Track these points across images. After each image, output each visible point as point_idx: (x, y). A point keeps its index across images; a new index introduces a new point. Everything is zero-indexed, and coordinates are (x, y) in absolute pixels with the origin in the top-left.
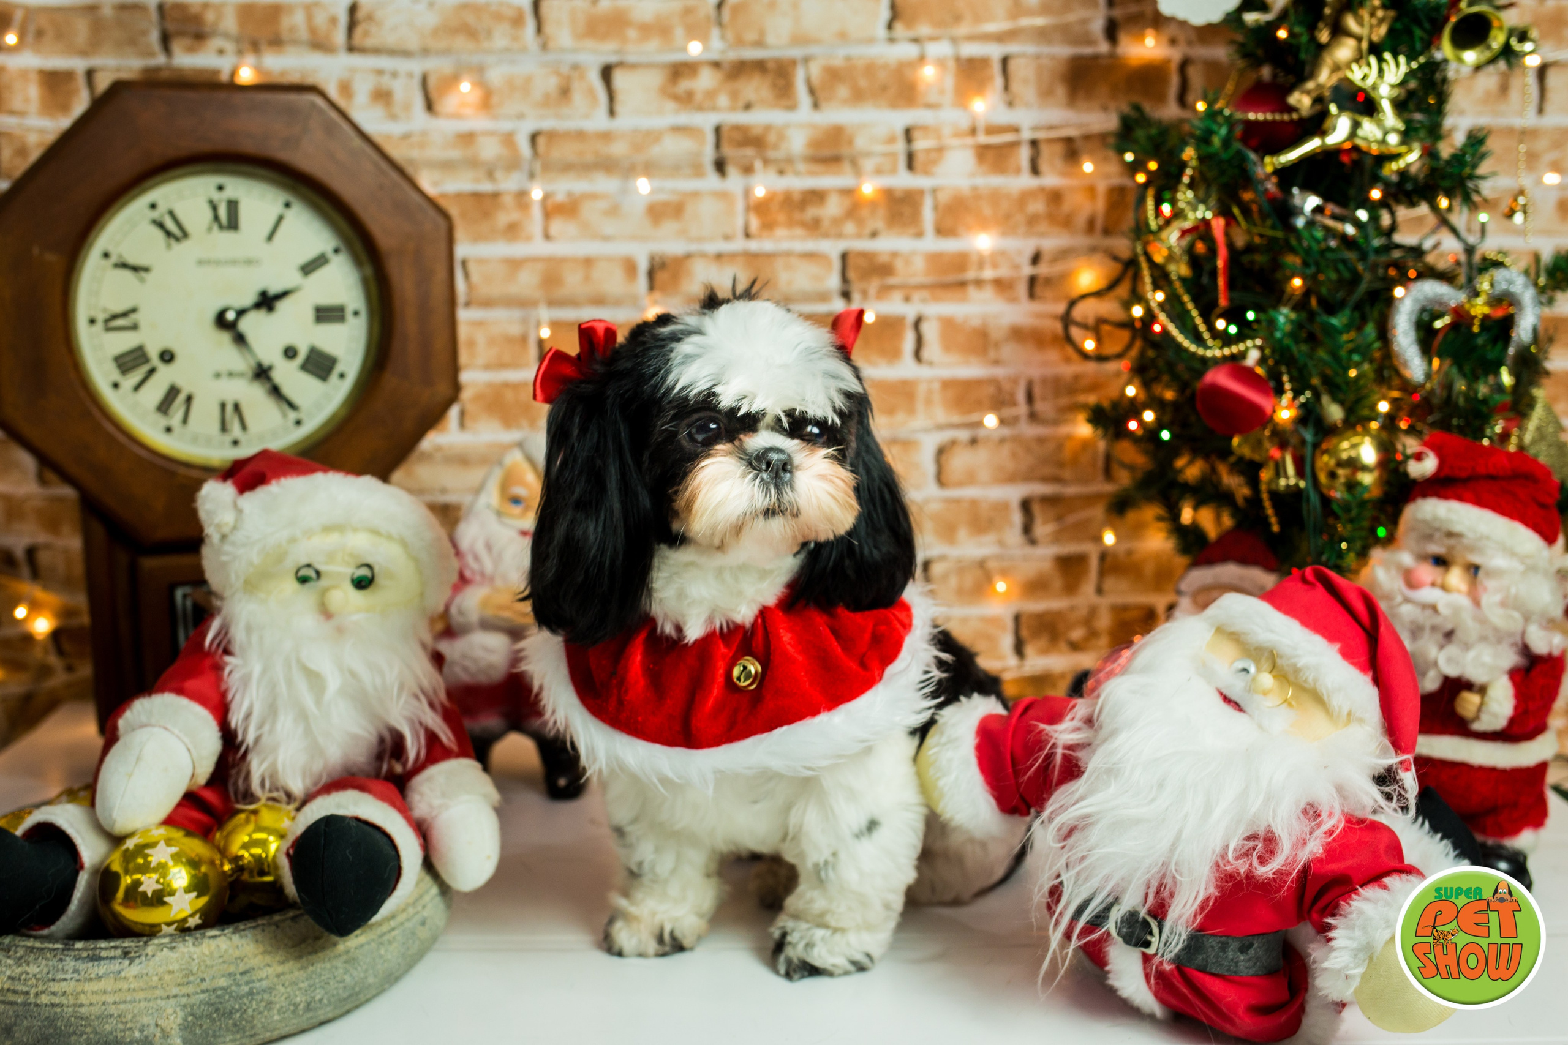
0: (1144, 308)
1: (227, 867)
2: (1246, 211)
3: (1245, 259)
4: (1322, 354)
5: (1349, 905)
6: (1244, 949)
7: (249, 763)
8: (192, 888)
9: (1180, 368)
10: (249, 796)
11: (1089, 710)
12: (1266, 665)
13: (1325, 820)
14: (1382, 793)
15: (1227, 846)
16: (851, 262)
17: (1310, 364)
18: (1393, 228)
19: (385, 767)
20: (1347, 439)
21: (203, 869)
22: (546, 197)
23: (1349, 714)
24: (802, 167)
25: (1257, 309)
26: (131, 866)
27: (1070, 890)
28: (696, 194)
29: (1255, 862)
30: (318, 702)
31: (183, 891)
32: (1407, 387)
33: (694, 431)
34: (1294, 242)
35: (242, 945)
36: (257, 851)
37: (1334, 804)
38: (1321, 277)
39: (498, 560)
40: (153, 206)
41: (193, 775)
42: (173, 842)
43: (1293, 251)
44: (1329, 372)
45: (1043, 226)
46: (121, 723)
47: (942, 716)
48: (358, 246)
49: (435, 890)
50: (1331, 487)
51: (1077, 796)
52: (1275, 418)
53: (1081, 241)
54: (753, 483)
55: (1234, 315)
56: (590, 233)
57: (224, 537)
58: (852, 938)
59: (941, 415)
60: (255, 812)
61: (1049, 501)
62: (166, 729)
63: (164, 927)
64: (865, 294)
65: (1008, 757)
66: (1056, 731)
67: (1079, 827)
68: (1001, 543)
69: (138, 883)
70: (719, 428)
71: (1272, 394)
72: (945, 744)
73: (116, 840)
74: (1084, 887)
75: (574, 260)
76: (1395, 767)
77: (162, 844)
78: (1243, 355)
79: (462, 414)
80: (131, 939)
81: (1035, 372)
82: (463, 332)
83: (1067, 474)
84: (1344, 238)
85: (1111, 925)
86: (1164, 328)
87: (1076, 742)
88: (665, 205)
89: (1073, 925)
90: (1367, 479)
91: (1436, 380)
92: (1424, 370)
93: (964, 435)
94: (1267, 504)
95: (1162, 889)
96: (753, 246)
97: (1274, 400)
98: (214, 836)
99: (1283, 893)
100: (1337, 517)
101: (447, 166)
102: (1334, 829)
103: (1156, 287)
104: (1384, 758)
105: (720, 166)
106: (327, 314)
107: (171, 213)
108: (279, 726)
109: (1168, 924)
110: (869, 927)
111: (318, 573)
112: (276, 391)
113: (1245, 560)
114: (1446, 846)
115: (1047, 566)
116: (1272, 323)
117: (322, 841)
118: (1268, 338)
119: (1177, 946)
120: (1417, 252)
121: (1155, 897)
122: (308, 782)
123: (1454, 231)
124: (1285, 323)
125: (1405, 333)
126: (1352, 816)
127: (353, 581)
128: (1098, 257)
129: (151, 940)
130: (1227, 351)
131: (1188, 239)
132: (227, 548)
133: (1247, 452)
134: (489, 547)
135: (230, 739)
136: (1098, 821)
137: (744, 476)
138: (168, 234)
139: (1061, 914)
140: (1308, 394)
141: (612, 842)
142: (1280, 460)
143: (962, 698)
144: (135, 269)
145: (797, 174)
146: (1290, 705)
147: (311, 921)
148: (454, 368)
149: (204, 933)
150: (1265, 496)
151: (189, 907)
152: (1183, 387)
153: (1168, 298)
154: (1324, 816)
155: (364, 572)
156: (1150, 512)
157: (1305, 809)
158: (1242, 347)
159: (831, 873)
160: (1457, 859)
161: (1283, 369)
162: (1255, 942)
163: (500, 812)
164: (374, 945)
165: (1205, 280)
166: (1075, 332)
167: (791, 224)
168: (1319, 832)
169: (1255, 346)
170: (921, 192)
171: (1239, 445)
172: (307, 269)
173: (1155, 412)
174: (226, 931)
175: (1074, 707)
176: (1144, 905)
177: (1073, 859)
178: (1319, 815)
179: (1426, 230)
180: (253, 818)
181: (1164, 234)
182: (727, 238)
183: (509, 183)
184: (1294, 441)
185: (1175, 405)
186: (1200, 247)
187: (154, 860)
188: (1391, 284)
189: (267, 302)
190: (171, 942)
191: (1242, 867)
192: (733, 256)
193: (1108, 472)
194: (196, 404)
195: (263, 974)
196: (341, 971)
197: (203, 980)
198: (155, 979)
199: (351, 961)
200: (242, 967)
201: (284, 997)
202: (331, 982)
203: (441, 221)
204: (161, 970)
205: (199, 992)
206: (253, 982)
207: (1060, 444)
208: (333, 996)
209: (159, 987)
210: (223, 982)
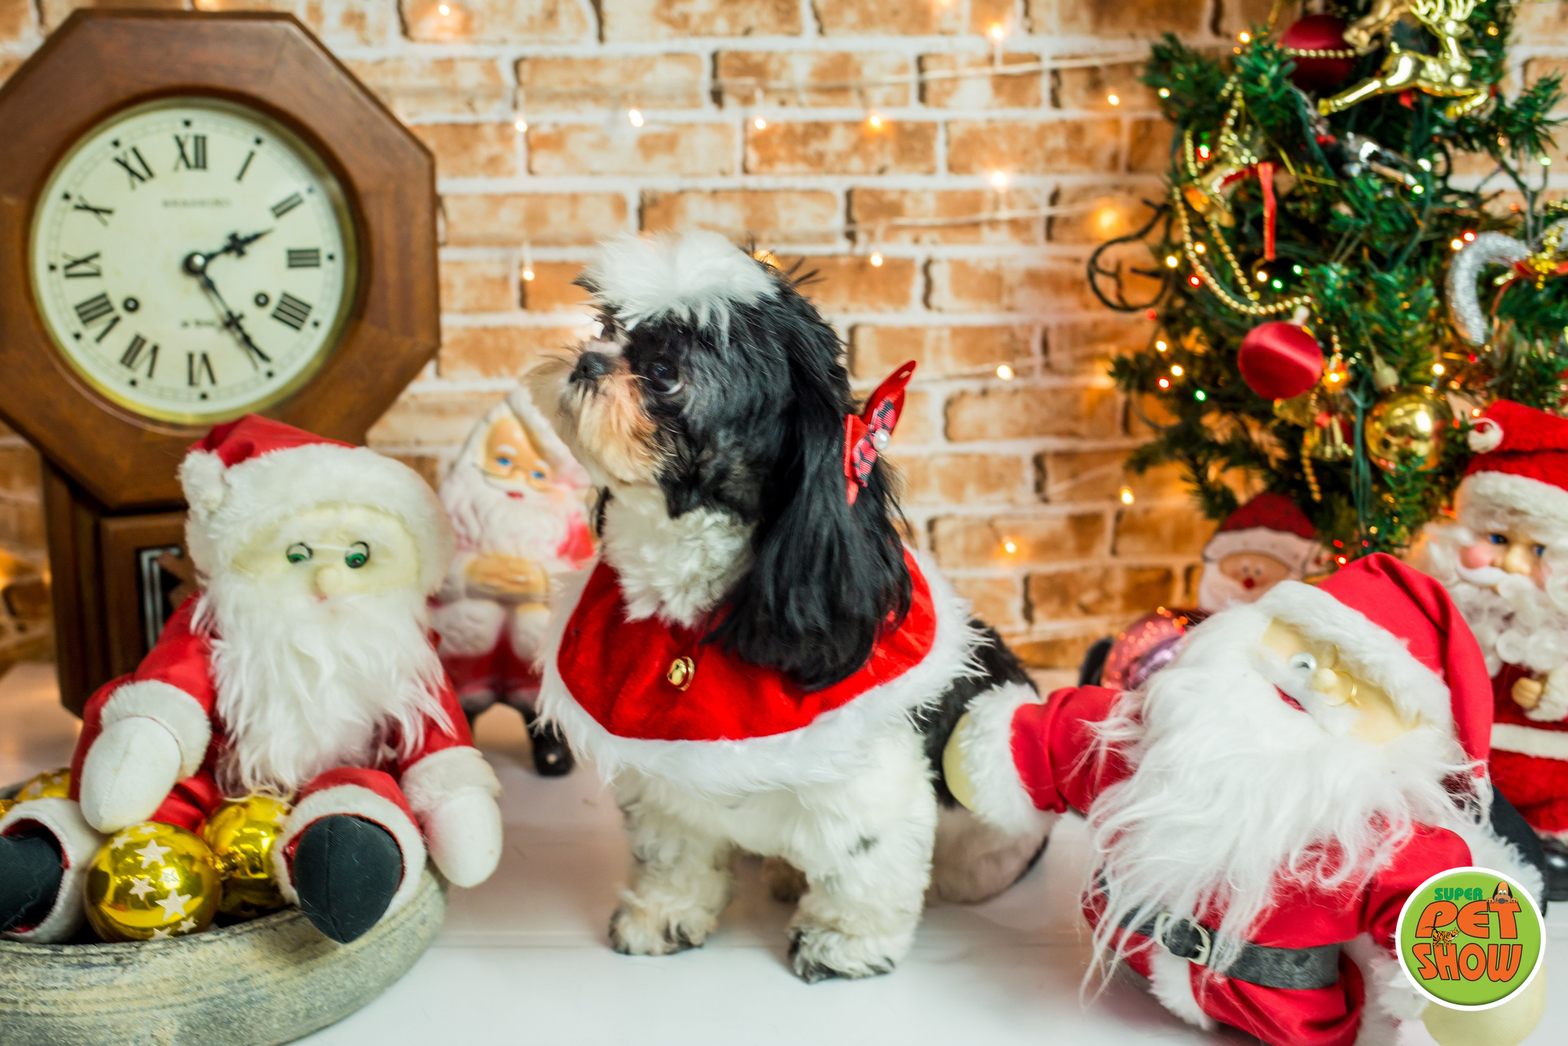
0: (1180, 259)
1: (220, 866)
2: (1296, 157)
3: (1293, 207)
4: (1371, 309)
7: (238, 754)
8: (185, 890)
9: (1218, 323)
10: (237, 787)
12: (1328, 660)
16: (856, 200)
17: (1361, 323)
18: (1448, 172)
20: (1401, 406)
21: (196, 867)
22: (531, 127)
23: (1419, 715)
24: (804, 97)
25: (1306, 263)
26: (120, 866)
28: (690, 126)
29: (1319, 874)
32: (1460, 344)
34: (1347, 191)
35: (239, 951)
36: (249, 847)
40: (116, 144)
42: (163, 841)
43: (1344, 200)
44: (1381, 331)
45: (1063, 163)
46: (105, 712)
49: (434, 886)
50: (1383, 457)
51: (1128, 798)
52: (1323, 381)
53: (1104, 178)
55: (1280, 268)
56: (576, 167)
57: (211, 514)
59: (950, 365)
60: (245, 805)
61: (1063, 456)
63: (156, 931)
64: (871, 234)
65: (1046, 752)
66: (1100, 728)
68: (1011, 501)
69: (129, 885)
71: (1321, 355)
72: (977, 737)
73: (104, 838)
75: (560, 196)
77: (153, 843)
78: (1289, 313)
80: (122, 944)
81: (1052, 320)
82: (444, 272)
83: (1083, 428)
84: (1401, 189)
86: (1202, 280)
87: (1123, 739)
88: (658, 137)
90: (1422, 449)
91: (1496, 342)
92: (1483, 330)
93: (974, 386)
94: (1308, 470)
96: (752, 182)
97: (1324, 362)
100: (1388, 488)
101: (423, 95)
103: (1196, 238)
105: (717, 96)
106: (301, 258)
107: (135, 151)
109: (1221, 936)
111: (310, 551)
112: (247, 341)
113: (1277, 526)
115: (1060, 525)
116: (1322, 279)
117: (327, 846)
118: (1319, 295)
120: (1474, 198)
121: (1208, 908)
123: (1515, 177)
124: (1337, 279)
125: (1465, 291)
127: (347, 559)
128: (1121, 196)
129: (143, 945)
130: (1271, 309)
131: (1232, 186)
132: (215, 525)
133: (1290, 416)
138: (132, 172)
140: (1358, 356)
142: (1327, 426)
144: (97, 211)
145: (800, 105)
148: (436, 312)
150: (1306, 461)
152: (1218, 343)
153: (1208, 250)
154: (1393, 827)
155: (361, 550)
156: (1175, 470)
158: (1288, 304)
161: (1334, 329)
165: (1246, 229)
166: (1099, 278)
167: (792, 158)
168: (1388, 844)
169: (1303, 304)
170: (934, 126)
171: (1281, 408)
172: (281, 210)
173: (1184, 367)
174: (222, 935)
175: (1118, 700)
179: (1484, 175)
180: (243, 810)
181: (1205, 181)
182: (723, 173)
183: (490, 114)
184: (1344, 407)
185: (1206, 361)
186: (1246, 195)
188: (1448, 235)
189: (237, 245)
190: (164, 948)
191: (1304, 879)
192: (729, 193)
193: (1127, 427)
194: (161, 354)
195: (261, 981)
196: (341, 976)
197: (199, 988)
198: (150, 987)
199: (352, 965)
200: (240, 974)
201: (284, 1004)
202: (332, 989)
203: (424, 160)
204: (155, 978)
205: (196, 1000)
206: (252, 989)
207: (1076, 396)
208: (334, 1002)
209: (154, 995)
210: (220, 990)
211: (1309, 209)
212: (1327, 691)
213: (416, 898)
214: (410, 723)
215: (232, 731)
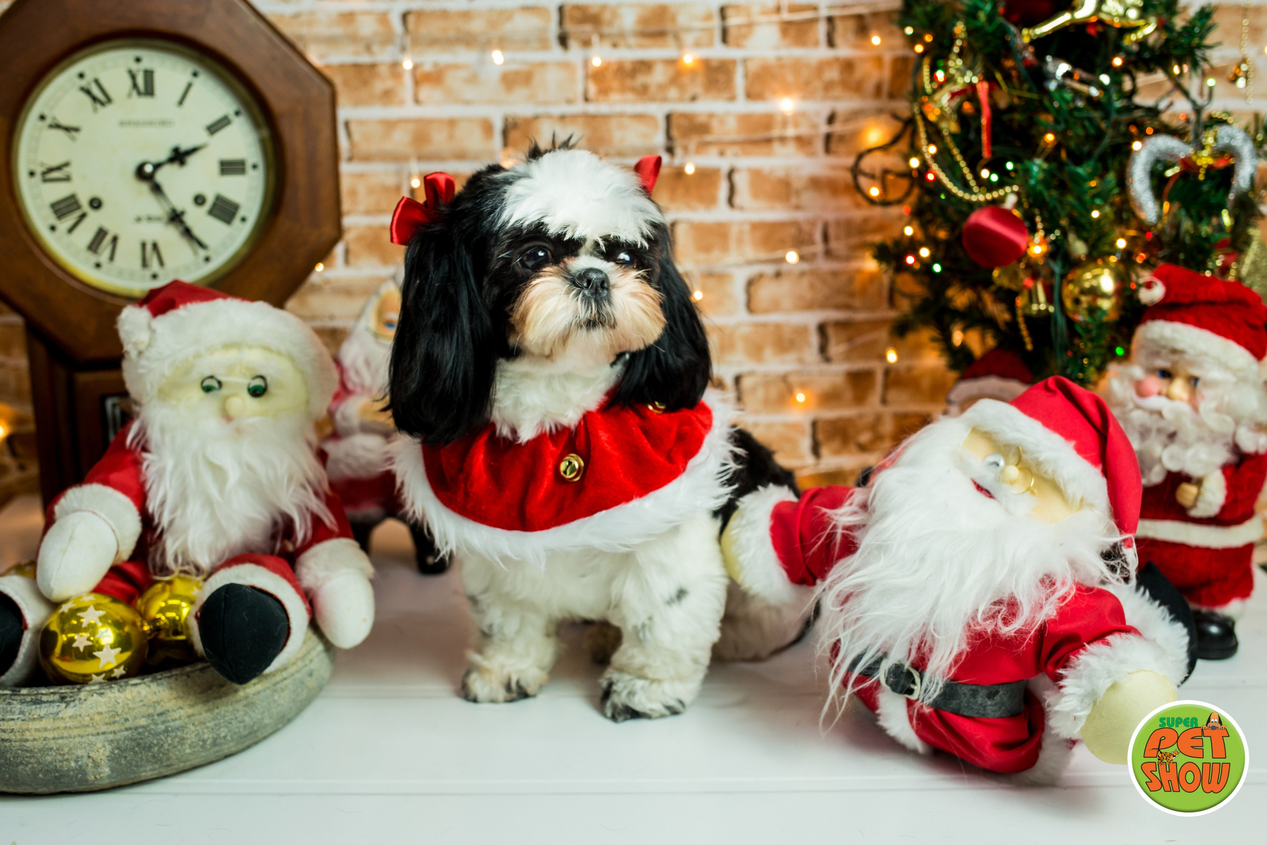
0: (920, 160)
1: (146, 628)
2: (1007, 77)
3: (1006, 117)
4: (1070, 199)
6: (991, 696)
7: (165, 542)
8: (117, 645)
9: (951, 211)
10: (165, 570)
11: (865, 497)
12: (1013, 459)
13: (1059, 588)
14: (1108, 566)
15: (977, 610)
16: (674, 122)
17: (1059, 207)
18: (1134, 91)
19: (278, 545)
20: (1090, 271)
21: (127, 629)
22: (416, 67)
23: (1082, 500)
24: (632, 41)
25: (1016, 161)
26: (66, 626)
27: (846, 646)
28: (542, 65)
30: (221, 491)
31: (109, 647)
32: (1143, 227)
33: (525, 258)
34: (1046, 103)
35: (159, 692)
36: (172, 614)
37: (1067, 575)
38: (1070, 133)
40: (81, 76)
41: (118, 552)
42: (101, 607)
43: (1046, 110)
44: (1075, 214)
45: (837, 91)
47: (743, 503)
48: (256, 110)
49: (320, 647)
50: (1076, 312)
51: (852, 568)
52: (1029, 252)
53: (870, 104)
54: (576, 298)
55: (996, 166)
56: (453, 97)
57: (140, 353)
58: (667, 687)
59: (750, 252)
60: (170, 583)
61: (841, 325)
62: (94, 513)
63: (94, 676)
64: (686, 149)
66: (836, 515)
67: (854, 594)
68: (801, 361)
69: (72, 641)
70: (546, 255)
71: (1027, 231)
72: (744, 526)
74: (858, 644)
75: (440, 121)
76: (1119, 544)
77: (92, 609)
78: (1002, 200)
79: (347, 252)
80: (67, 687)
81: (830, 216)
82: (346, 184)
83: (857, 302)
84: (1089, 99)
85: (881, 675)
86: (936, 177)
88: (517, 73)
89: (849, 675)
90: (1106, 304)
91: (1166, 220)
92: (1156, 212)
93: (769, 269)
94: (1023, 326)
95: (923, 645)
96: (592, 108)
97: (1028, 238)
98: (136, 602)
99: (1023, 649)
100: (1079, 336)
101: (331, 41)
102: (1066, 595)
103: (930, 141)
104: (1109, 537)
105: (563, 40)
106: (230, 167)
107: (97, 82)
108: (189, 511)
109: (927, 674)
110: (680, 678)
111: (220, 383)
112: (187, 233)
113: (1004, 375)
114: (1163, 611)
115: (840, 380)
116: (1027, 172)
117: (223, 606)
118: (1024, 185)
119: (935, 692)
120: (1154, 112)
121: (917, 652)
122: (214, 558)
123: (1186, 94)
124: (1039, 172)
125: (1141, 181)
126: (1082, 585)
128: (885, 118)
129: (83, 687)
130: (989, 196)
131: (957, 100)
132: (143, 362)
133: (1005, 282)
134: (368, 363)
135: (148, 521)
136: (869, 589)
137: (568, 293)
138: (95, 99)
139: (839, 666)
140: (1058, 233)
141: (467, 608)
142: (1033, 289)
143: (760, 488)
144: (67, 129)
145: (629, 46)
146: (1032, 492)
147: (216, 672)
148: (338, 214)
149: (127, 682)
150: (1020, 320)
151: (114, 660)
152: (954, 227)
153: (940, 151)
154: (1058, 584)
155: (259, 382)
156: (926, 334)
158: (1001, 192)
159: (648, 634)
160: (1172, 623)
161: (1037, 211)
162: (1000, 690)
163: (374, 583)
164: (269, 692)
165: (972, 136)
166: (863, 181)
167: (623, 89)
168: (1054, 598)
169: (1013, 192)
170: (733, 62)
171: (999, 276)
172: (213, 129)
173: (930, 249)
174: (146, 680)
175: (852, 494)
176: (908, 659)
177: (849, 620)
178: (1054, 584)
179: (1162, 93)
180: (168, 587)
181: (937, 97)
182: (569, 102)
183: (384, 56)
184: (1045, 272)
185: (948, 244)
186: (967, 107)
187: (85, 622)
188: (1131, 139)
189: (179, 157)
190: (100, 689)
192: (574, 117)
193: (892, 301)
194: (120, 244)
195: (176, 715)
196: (241, 713)
197: (126, 720)
198: (87, 719)
199: (250, 705)
200: (159, 710)
201: (194, 734)
202: (234, 722)
203: (326, 89)
204: (92, 711)
205: (124, 729)
206: (169, 721)
207: (851, 277)
208: (235, 733)
209: (91, 725)
210: (143, 722)
211: (1018, 118)
212: (1012, 483)
213: (305, 656)
214: (300, 519)
215: (158, 524)
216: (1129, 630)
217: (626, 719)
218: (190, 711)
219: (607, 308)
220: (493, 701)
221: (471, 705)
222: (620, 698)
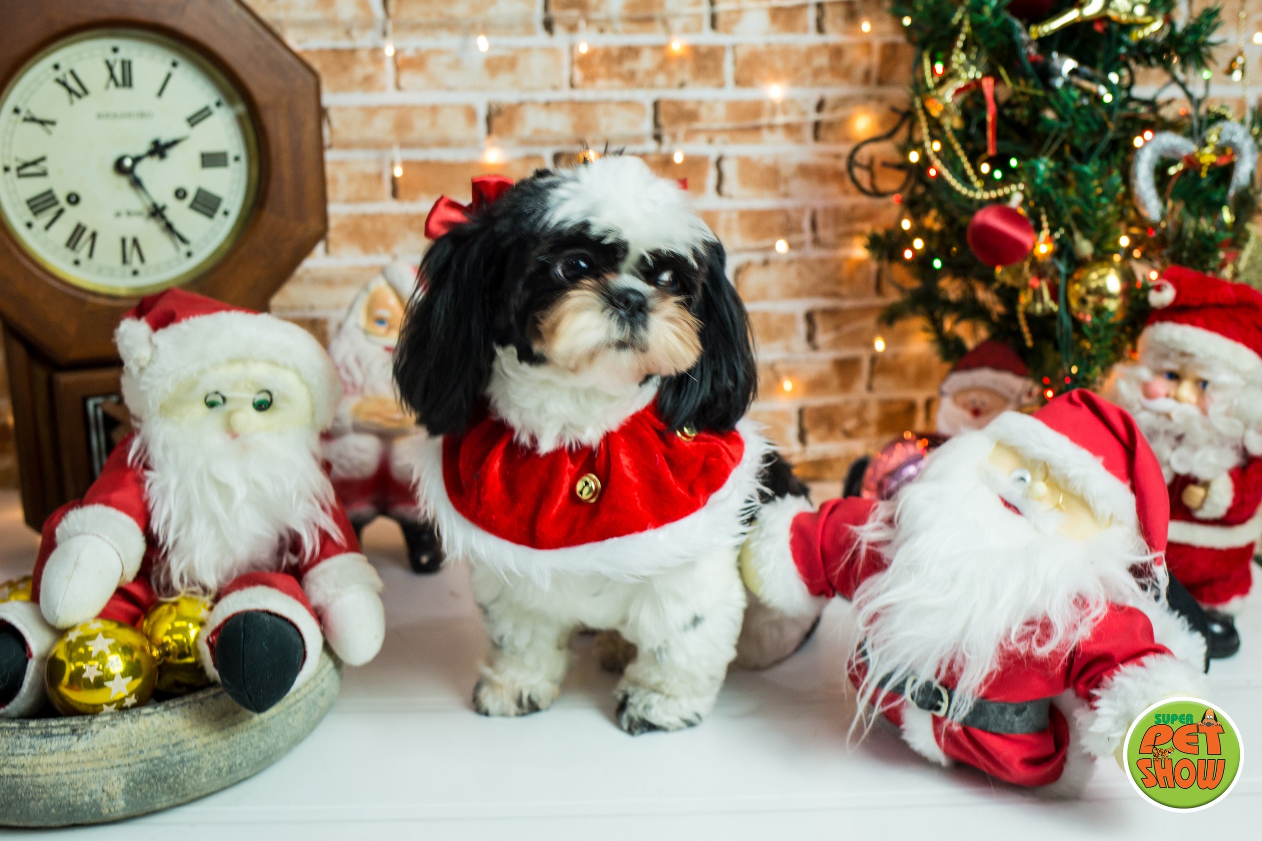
0: (921, 155)
1: (155, 653)
2: (1012, 72)
3: (1010, 112)
4: (1072, 193)
5: (1112, 680)
6: (1019, 712)
8: (127, 673)
9: (951, 205)
10: (169, 589)
12: (1040, 475)
16: (662, 109)
17: (1064, 204)
18: (1132, 84)
20: (1096, 270)
21: (136, 655)
22: (397, 53)
23: (1111, 517)
24: (619, 26)
25: (1020, 158)
26: (74, 655)
28: (527, 50)
31: (120, 676)
32: (1141, 221)
34: (1052, 100)
35: (173, 721)
36: (179, 637)
38: (1076, 131)
39: (366, 374)
40: (57, 67)
41: (122, 574)
42: (109, 634)
43: (1050, 106)
44: (1080, 212)
45: (826, 78)
49: (330, 665)
50: (1082, 312)
52: (1034, 252)
53: (858, 90)
55: (1000, 161)
56: (435, 83)
59: (739, 240)
60: (176, 604)
61: (830, 313)
62: (98, 536)
63: (105, 707)
64: (674, 137)
65: (819, 550)
68: (788, 349)
69: (81, 671)
71: (1032, 231)
75: (422, 108)
77: (100, 636)
78: (1007, 198)
80: (77, 718)
81: (819, 204)
82: (330, 170)
83: (844, 290)
86: (939, 174)
88: (501, 58)
90: (1112, 305)
91: (1170, 220)
92: (1160, 210)
93: (757, 258)
94: (1023, 323)
96: (577, 95)
97: (1035, 236)
100: (1086, 337)
101: (310, 26)
103: (933, 138)
105: (548, 25)
106: (212, 160)
107: (72, 73)
111: (224, 399)
112: (169, 228)
113: (998, 366)
115: (827, 368)
116: (1033, 171)
117: (242, 636)
118: (1030, 183)
120: (1152, 104)
122: (221, 577)
123: (1183, 87)
124: (1045, 171)
125: (1145, 179)
127: (254, 405)
128: (873, 104)
129: (94, 717)
130: (993, 194)
131: (962, 96)
133: (1008, 280)
134: (358, 361)
135: (152, 542)
138: (71, 91)
139: (867, 685)
140: (1062, 231)
142: (1038, 288)
144: (43, 122)
145: (615, 32)
149: (140, 711)
150: (1021, 315)
151: (126, 689)
152: (950, 221)
153: (943, 148)
154: (1092, 606)
155: (265, 397)
156: (917, 323)
157: (1076, 600)
158: (1007, 190)
161: (1042, 210)
164: (283, 715)
166: (856, 170)
167: (610, 76)
168: (1088, 620)
169: (1018, 190)
170: (722, 49)
171: (1001, 273)
172: (194, 120)
173: (924, 241)
174: (159, 709)
175: (876, 508)
179: (1160, 86)
180: (174, 609)
181: (940, 92)
182: (555, 88)
183: (364, 41)
184: (1050, 272)
187: (94, 650)
188: (1131, 133)
189: (159, 150)
190: (112, 720)
191: (1023, 648)
192: (559, 104)
193: (879, 289)
194: (99, 239)
195: (191, 745)
196: (257, 739)
197: (141, 752)
198: (100, 752)
199: (265, 730)
200: (174, 740)
201: (210, 763)
202: (249, 749)
203: (310, 79)
204: (105, 744)
205: (138, 761)
206: (184, 751)
207: (839, 265)
208: (250, 759)
209: (105, 758)
210: (158, 753)
211: (1022, 114)
212: (1040, 499)
216: (1160, 650)
217: (642, 732)
218: (206, 740)
219: (642, 332)
220: (504, 715)
221: (483, 719)
222: (635, 711)
